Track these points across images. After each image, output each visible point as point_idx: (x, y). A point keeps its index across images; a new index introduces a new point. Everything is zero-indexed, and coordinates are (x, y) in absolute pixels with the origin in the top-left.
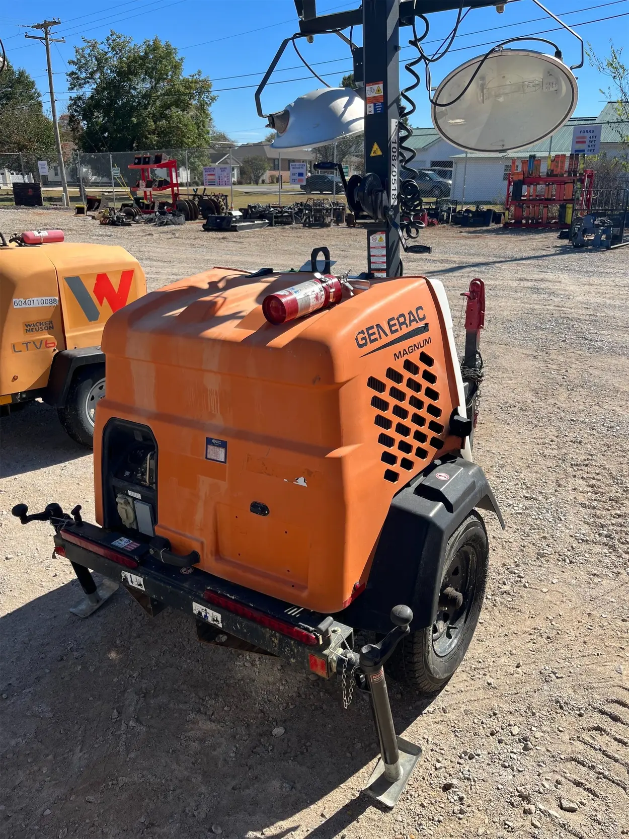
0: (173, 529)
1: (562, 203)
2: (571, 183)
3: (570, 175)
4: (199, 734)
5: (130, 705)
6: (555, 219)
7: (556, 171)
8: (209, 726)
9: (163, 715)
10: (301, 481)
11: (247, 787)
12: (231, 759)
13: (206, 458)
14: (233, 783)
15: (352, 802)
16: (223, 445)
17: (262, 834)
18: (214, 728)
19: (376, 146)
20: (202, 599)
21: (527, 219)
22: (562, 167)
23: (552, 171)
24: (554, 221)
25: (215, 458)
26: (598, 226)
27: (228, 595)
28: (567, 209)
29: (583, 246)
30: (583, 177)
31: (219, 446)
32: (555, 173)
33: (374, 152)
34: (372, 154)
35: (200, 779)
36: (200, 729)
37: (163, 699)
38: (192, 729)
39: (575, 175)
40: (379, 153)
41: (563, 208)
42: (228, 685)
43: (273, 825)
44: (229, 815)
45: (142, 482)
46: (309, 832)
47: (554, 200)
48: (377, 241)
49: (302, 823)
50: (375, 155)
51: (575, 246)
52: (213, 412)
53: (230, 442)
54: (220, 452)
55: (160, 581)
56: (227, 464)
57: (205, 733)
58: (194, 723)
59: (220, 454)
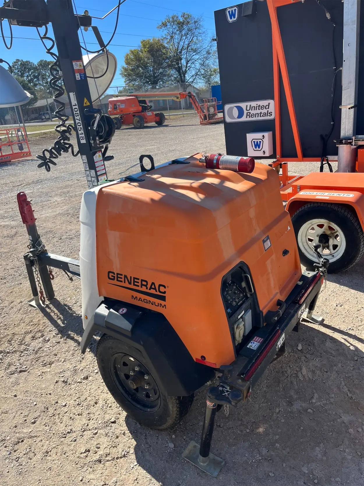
4: (310, 373)
5: (301, 406)
9: (303, 390)
10: (289, 228)
11: (331, 353)
12: (320, 360)
13: (265, 251)
14: (332, 357)
15: (324, 327)
17: (350, 346)
18: (305, 368)
20: (299, 307)
25: (268, 248)
31: (267, 239)
48: (98, 158)
50: (86, 105)
52: (255, 228)
53: (269, 234)
56: (272, 245)
59: (269, 243)
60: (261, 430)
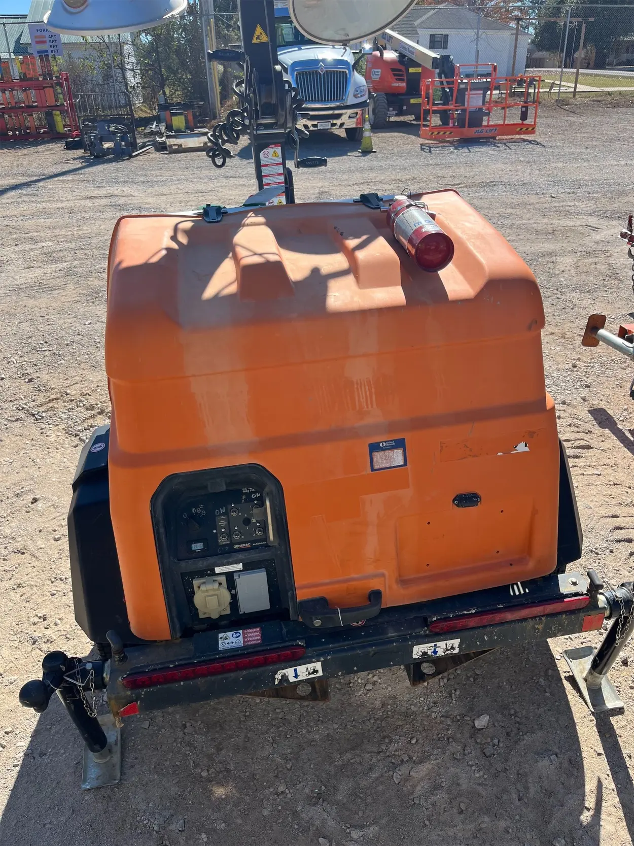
0: (327, 581)
1: (46, 110)
2: (50, 87)
3: (45, 79)
4: (426, 785)
5: (324, 821)
6: (43, 128)
7: (29, 74)
8: (424, 769)
9: (370, 799)
10: (521, 448)
11: (527, 788)
12: (483, 779)
13: (373, 469)
14: (514, 796)
15: (597, 725)
16: (399, 444)
17: (588, 810)
18: (430, 767)
19: (259, 30)
20: (426, 636)
21: (14, 130)
22: (34, 70)
23: (25, 74)
24: (42, 130)
25: (388, 465)
26: (114, 133)
27: (465, 612)
28: (55, 117)
29: (104, 155)
30: (61, 81)
31: (393, 448)
32: (28, 76)
33: (258, 38)
34: (255, 41)
35: (487, 819)
36: (422, 779)
37: (345, 786)
38: (414, 787)
39: (51, 79)
40: (265, 39)
41: (49, 116)
42: (382, 719)
43: (585, 795)
44: (549, 822)
45: (235, 547)
46: (610, 775)
47: (36, 106)
48: (270, 157)
49: (597, 774)
50: (258, 41)
51: (96, 157)
52: (365, 409)
53: (407, 436)
54: (395, 455)
55: (353, 649)
56: (409, 466)
57: (429, 779)
58: (406, 780)
59: (397, 457)
60: (220, 792)
